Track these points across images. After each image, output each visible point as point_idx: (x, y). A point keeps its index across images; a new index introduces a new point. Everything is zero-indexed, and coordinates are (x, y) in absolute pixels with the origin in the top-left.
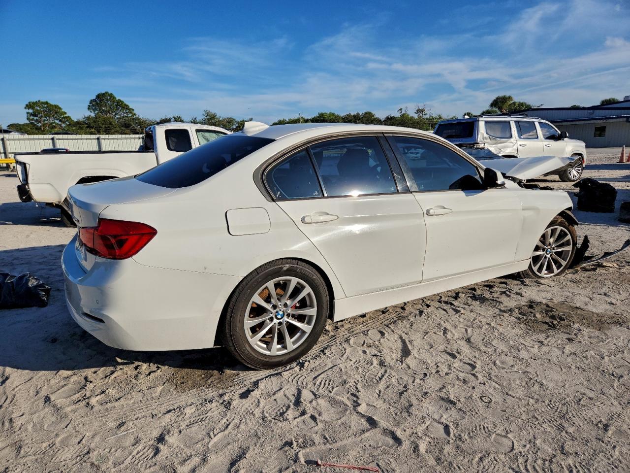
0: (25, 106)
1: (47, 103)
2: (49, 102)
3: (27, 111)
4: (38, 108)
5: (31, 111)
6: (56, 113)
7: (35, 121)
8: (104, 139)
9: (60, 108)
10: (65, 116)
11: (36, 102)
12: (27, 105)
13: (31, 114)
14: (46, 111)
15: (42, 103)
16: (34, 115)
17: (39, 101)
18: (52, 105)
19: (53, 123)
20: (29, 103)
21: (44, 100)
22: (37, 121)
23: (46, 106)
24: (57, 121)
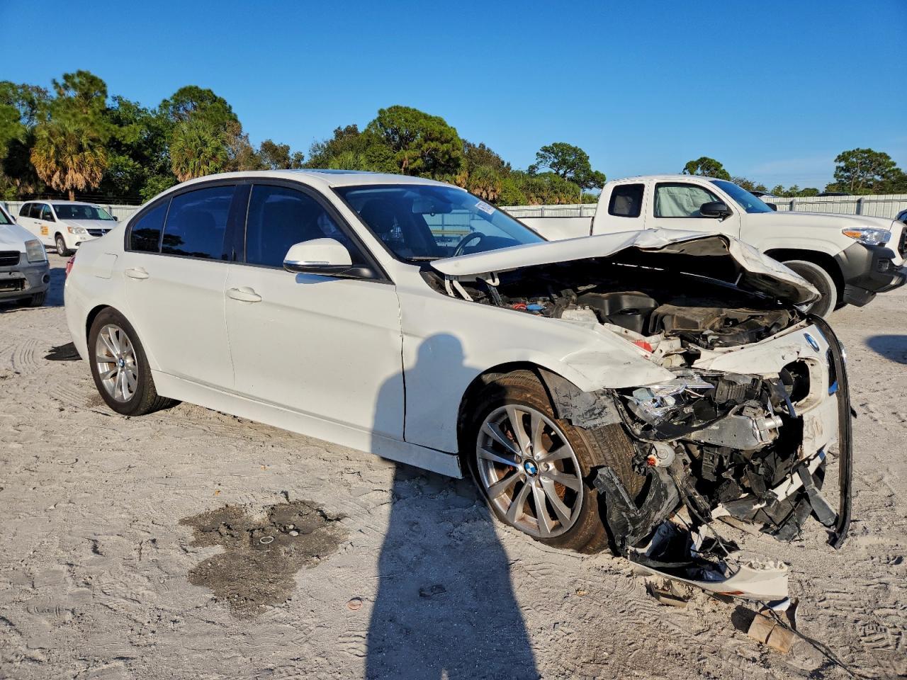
0: (836, 157)
1: (869, 151)
2: (872, 149)
3: (837, 164)
4: (854, 160)
5: (842, 164)
6: (880, 165)
7: (845, 178)
8: (870, 201)
9: (888, 158)
10: (893, 168)
11: (854, 151)
12: (839, 157)
13: (842, 169)
14: (865, 163)
15: (863, 152)
16: (846, 169)
17: (858, 149)
18: (876, 154)
19: (870, 180)
20: (843, 153)
21: (865, 148)
22: (848, 178)
23: (866, 155)
24: (878, 178)
